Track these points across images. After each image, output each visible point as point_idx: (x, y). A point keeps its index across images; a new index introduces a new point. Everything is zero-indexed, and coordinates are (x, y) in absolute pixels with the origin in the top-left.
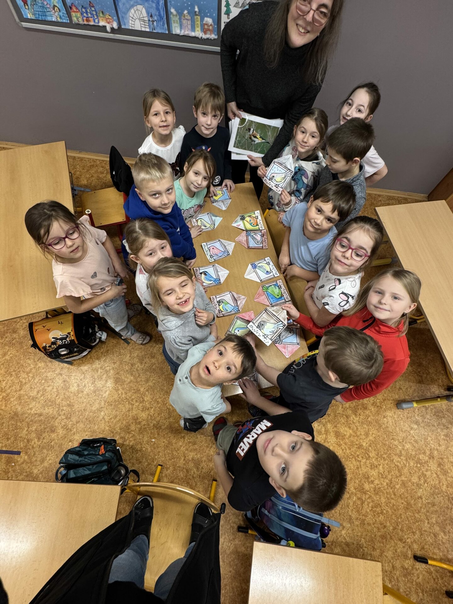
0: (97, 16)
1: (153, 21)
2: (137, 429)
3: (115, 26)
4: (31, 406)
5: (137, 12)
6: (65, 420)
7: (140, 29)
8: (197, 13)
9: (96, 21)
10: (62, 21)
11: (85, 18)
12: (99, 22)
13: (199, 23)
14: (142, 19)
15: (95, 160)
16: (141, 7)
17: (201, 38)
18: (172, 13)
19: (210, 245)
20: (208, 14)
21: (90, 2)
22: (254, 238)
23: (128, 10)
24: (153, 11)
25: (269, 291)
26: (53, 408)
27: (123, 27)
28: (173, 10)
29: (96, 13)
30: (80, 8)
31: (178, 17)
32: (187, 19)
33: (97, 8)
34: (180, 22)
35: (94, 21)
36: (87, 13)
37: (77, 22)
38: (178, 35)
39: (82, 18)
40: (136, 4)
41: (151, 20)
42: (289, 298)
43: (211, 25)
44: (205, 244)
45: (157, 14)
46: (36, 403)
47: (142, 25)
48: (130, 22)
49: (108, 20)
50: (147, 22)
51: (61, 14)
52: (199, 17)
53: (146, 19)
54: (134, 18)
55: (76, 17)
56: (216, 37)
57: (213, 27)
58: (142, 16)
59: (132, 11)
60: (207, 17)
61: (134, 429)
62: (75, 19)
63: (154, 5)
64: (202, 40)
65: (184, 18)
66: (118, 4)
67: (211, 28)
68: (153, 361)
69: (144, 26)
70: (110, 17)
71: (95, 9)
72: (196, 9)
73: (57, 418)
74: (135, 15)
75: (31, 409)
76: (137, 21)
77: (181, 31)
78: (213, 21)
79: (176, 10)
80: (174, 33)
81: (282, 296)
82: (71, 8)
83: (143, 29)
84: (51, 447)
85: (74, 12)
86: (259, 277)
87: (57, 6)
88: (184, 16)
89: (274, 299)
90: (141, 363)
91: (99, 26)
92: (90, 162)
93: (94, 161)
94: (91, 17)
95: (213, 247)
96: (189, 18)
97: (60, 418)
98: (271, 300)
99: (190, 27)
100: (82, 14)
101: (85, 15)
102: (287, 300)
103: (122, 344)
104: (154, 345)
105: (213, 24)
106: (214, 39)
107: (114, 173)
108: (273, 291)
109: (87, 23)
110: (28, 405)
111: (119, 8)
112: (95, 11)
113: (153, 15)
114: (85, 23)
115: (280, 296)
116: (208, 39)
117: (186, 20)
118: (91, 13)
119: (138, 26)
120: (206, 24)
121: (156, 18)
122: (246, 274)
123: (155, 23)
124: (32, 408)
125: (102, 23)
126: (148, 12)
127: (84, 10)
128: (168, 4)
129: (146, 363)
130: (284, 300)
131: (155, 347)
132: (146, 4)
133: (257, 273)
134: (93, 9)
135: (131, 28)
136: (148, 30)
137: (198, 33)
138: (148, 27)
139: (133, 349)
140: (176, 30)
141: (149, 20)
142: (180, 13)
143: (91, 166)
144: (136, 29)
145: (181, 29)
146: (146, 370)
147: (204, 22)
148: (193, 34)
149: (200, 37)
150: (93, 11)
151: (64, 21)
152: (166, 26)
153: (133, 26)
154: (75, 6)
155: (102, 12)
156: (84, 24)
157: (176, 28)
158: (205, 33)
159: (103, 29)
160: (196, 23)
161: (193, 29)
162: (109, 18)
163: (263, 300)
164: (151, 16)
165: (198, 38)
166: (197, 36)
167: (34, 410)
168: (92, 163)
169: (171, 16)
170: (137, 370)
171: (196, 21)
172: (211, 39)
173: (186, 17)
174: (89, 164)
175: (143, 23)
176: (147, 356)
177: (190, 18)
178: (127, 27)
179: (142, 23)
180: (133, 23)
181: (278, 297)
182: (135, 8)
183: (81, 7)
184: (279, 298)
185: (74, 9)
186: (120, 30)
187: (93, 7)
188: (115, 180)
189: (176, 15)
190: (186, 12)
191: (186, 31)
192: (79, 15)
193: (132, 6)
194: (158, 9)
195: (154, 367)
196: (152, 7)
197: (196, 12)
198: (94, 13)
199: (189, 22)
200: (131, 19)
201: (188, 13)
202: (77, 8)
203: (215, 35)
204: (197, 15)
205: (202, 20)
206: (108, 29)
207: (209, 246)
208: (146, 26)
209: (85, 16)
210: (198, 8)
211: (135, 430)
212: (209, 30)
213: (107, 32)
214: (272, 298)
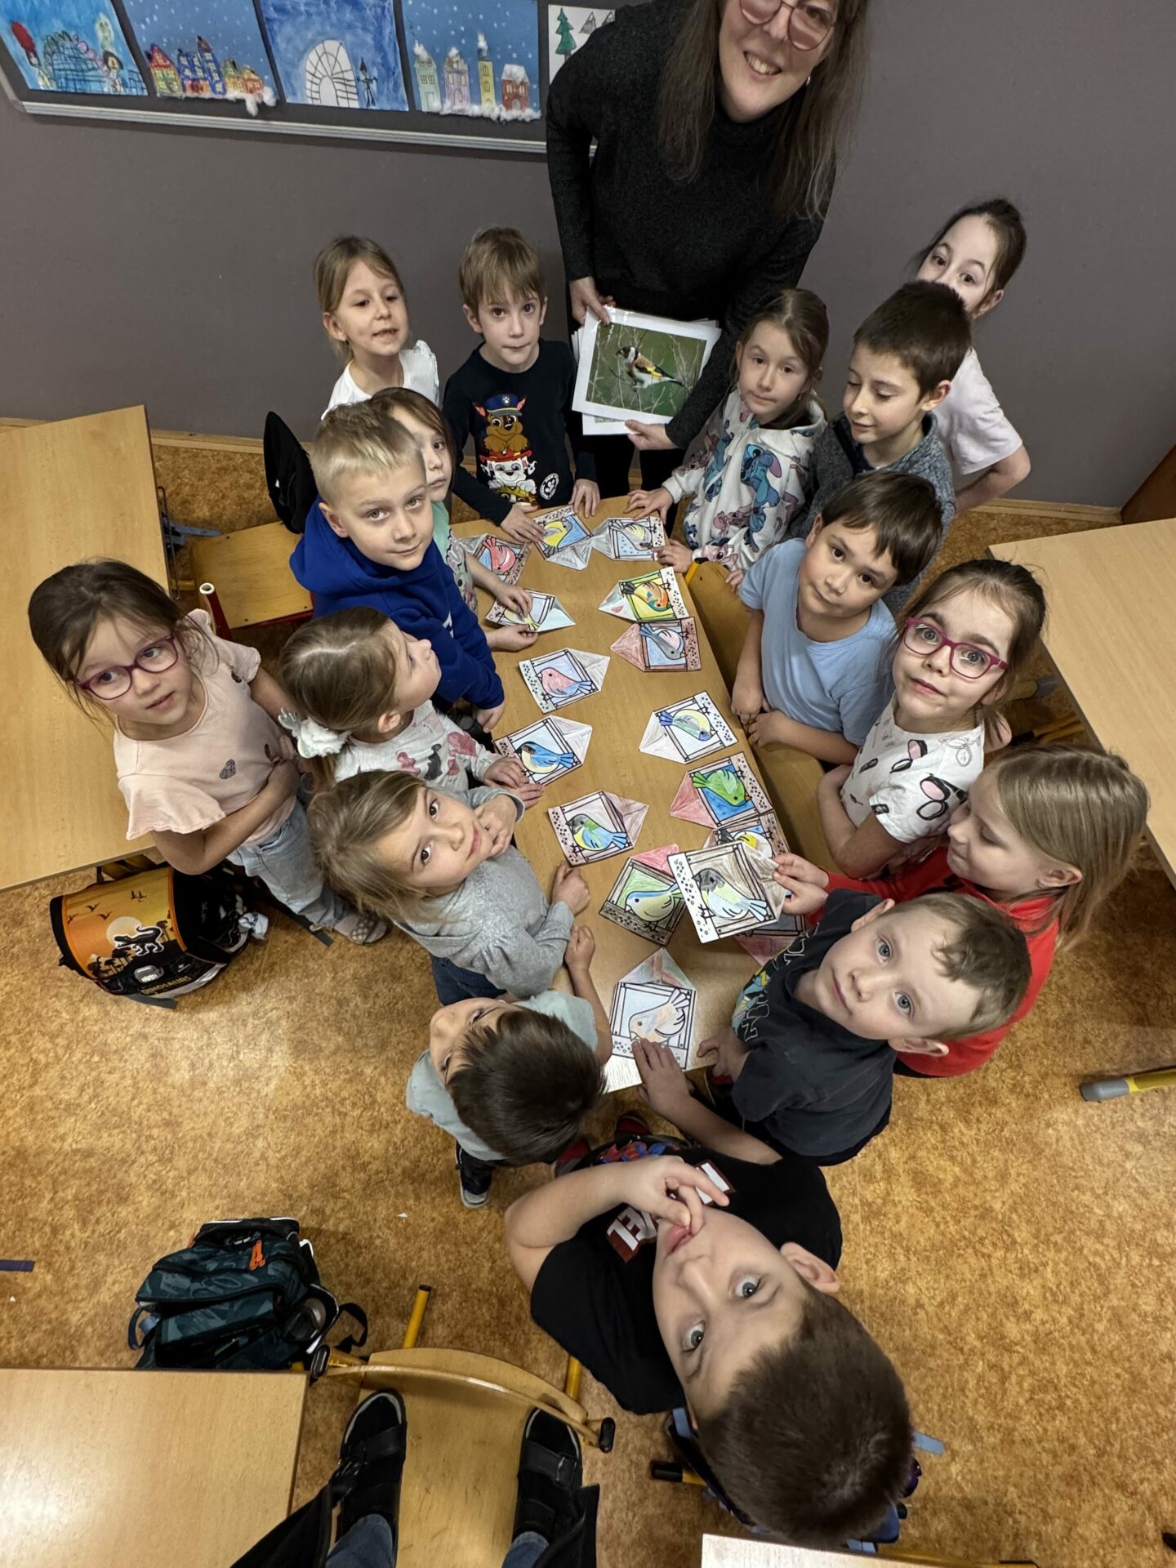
0: (220, 74)
1: (368, 81)
2: (358, 1186)
3: (269, 97)
4: (61, 1131)
5: (324, 59)
6: (158, 1167)
7: (335, 105)
8: (485, 54)
9: (219, 87)
10: (128, 92)
11: (188, 83)
12: (225, 91)
13: (490, 80)
14: (341, 76)
15: (232, 455)
16: (334, 43)
17: (499, 118)
18: (417, 57)
19: (542, 667)
20: (515, 55)
21: (200, 38)
22: (661, 643)
23: (302, 54)
24: (368, 55)
25: (711, 786)
26: (124, 1132)
27: (289, 100)
28: (419, 49)
29: (218, 66)
30: (174, 56)
31: (434, 66)
32: (459, 72)
33: (220, 54)
34: (441, 79)
35: (214, 89)
36: (192, 68)
37: (167, 92)
38: (436, 114)
39: (179, 81)
40: (320, 38)
41: (362, 77)
42: (767, 803)
43: (522, 83)
44: (527, 662)
45: (379, 60)
46: (76, 1121)
47: (339, 93)
48: (308, 85)
49: (250, 85)
50: (353, 83)
51: (125, 73)
52: (489, 65)
53: (350, 76)
54: (317, 74)
55: (166, 80)
56: (537, 115)
57: (529, 90)
58: (337, 69)
59: (312, 57)
60: (512, 61)
61: (350, 1185)
62: (161, 86)
63: (369, 39)
64: (501, 123)
65: (449, 69)
66: (273, 39)
67: (522, 90)
68: (399, 988)
69: (345, 95)
70: (253, 76)
71: (213, 55)
72: (482, 44)
73: (134, 1162)
74: (320, 67)
75: (63, 1138)
76: (327, 80)
77: (443, 102)
78: (528, 73)
79: (427, 49)
80: (425, 109)
81: (748, 798)
82: (150, 57)
83: (344, 104)
84: (118, 1246)
85: (159, 66)
86: (680, 749)
87: (115, 53)
88: (451, 63)
89: (725, 809)
90: (366, 997)
91: (226, 101)
92: (219, 461)
93: (229, 456)
94: (205, 79)
95: (549, 671)
96: (463, 66)
97: (142, 1159)
98: (718, 811)
99: (465, 90)
100: (179, 72)
101: (188, 72)
102: (762, 810)
103: (310, 946)
104: (400, 945)
105: (527, 80)
106: (533, 121)
107: (277, 484)
108: (721, 786)
109: (195, 95)
110: (55, 1126)
111: (278, 50)
112: (215, 61)
113: (368, 65)
114: (190, 94)
115: (741, 799)
116: (515, 121)
117: (455, 75)
118: (203, 68)
119: (328, 95)
120: (510, 82)
121: (375, 73)
122: (643, 743)
123: (374, 86)
124: (65, 1134)
125: (233, 94)
126: (353, 59)
127: (184, 61)
128: (407, 33)
129: (377, 995)
130: (753, 811)
131: (402, 949)
132: (349, 37)
133: (674, 739)
134: (208, 56)
135: (310, 102)
136: (355, 105)
137: (489, 107)
138: (356, 97)
139: (341, 957)
140: (431, 101)
141: (358, 79)
142: (439, 57)
143: (219, 469)
144: (324, 103)
145: (443, 96)
146: (379, 1017)
147: (504, 77)
148: (475, 110)
149: (494, 116)
150: (208, 62)
151: (134, 92)
152: (402, 91)
153: (316, 95)
154: (160, 51)
155: (234, 64)
156: (187, 99)
157: (431, 96)
158: (508, 106)
159: (237, 108)
160: (483, 79)
161: (476, 98)
162: (250, 80)
163: (695, 811)
164: (363, 68)
165: (488, 119)
166: (487, 113)
167: (70, 1140)
168: (224, 463)
169: (416, 65)
170: (354, 1016)
171: (481, 73)
172: (524, 121)
173: (455, 66)
174: (214, 466)
175: (342, 87)
176: (380, 976)
177: (466, 68)
178: (299, 100)
179: (338, 86)
180: (315, 88)
181: (735, 803)
182: (319, 48)
183: (177, 52)
184: (739, 806)
185: (158, 57)
186: (281, 110)
187: (208, 51)
188: (282, 503)
189: (429, 62)
190: (454, 52)
191: (457, 101)
192: (171, 74)
193: (311, 44)
194: (379, 47)
195: (399, 1006)
196: (363, 44)
197: (480, 51)
198: (212, 66)
199: (465, 79)
200: (309, 77)
201: (461, 54)
202: (166, 57)
203: (535, 109)
204: (483, 59)
205: (498, 71)
206: (251, 108)
207: (538, 669)
208: (350, 96)
209: (188, 77)
210: (486, 39)
211: (353, 1186)
212: (517, 96)
213: (248, 116)
214: (719, 806)
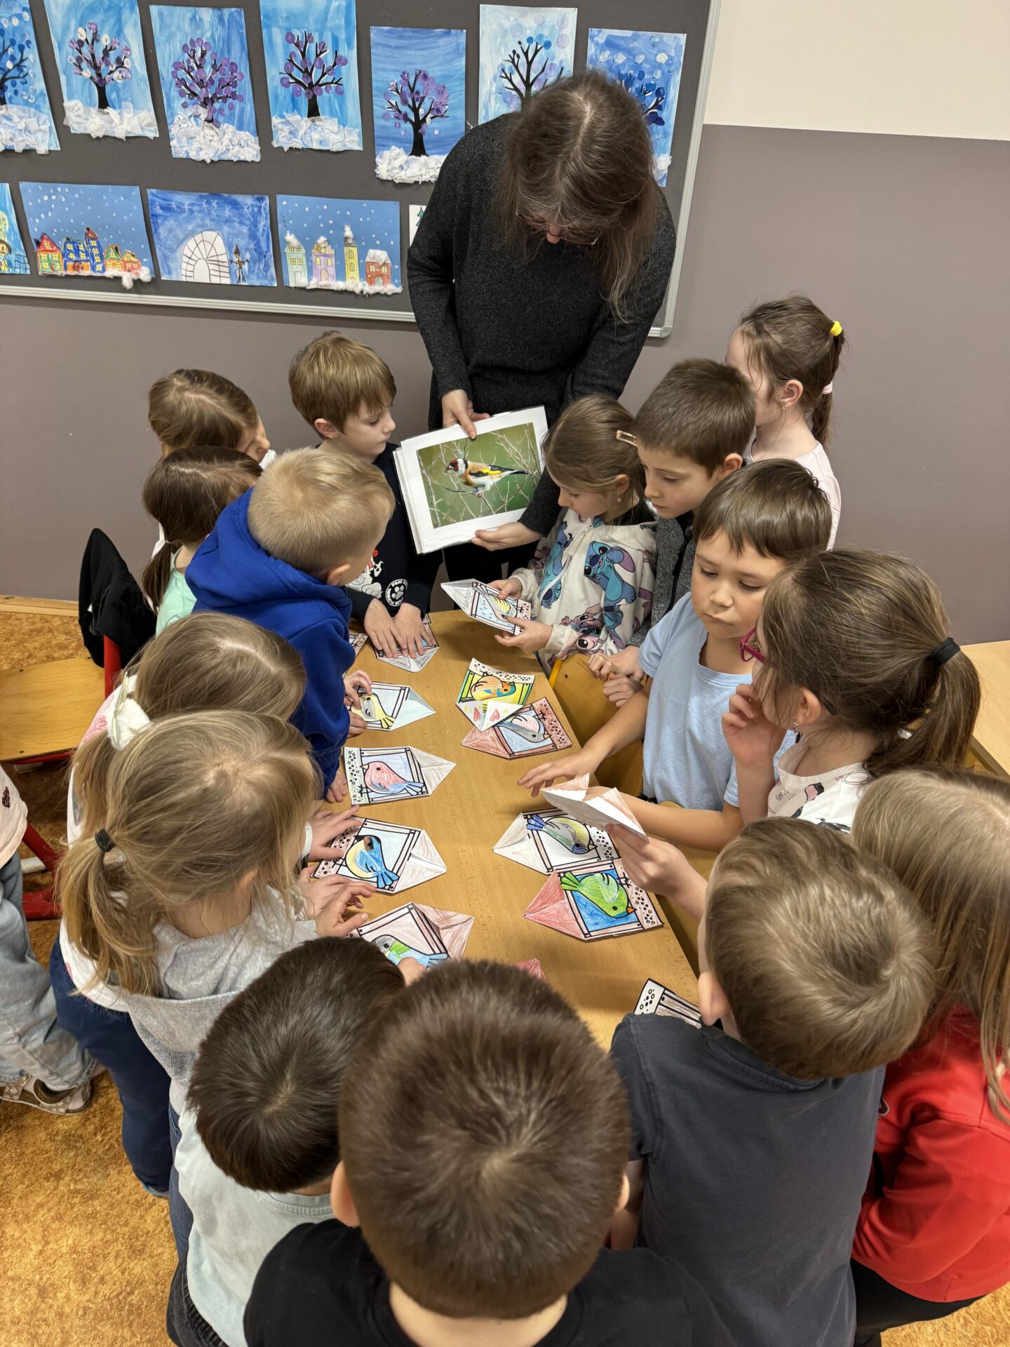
0: (102, 257)
1: (241, 263)
3: (145, 274)
5: (201, 246)
7: (207, 281)
8: (350, 241)
9: (99, 267)
10: (11, 271)
11: (70, 264)
12: (104, 270)
13: (355, 261)
14: (215, 258)
16: (213, 234)
17: (362, 292)
18: (287, 243)
21: (88, 229)
22: (517, 730)
25: (584, 890)
28: (290, 238)
29: (101, 251)
31: (303, 251)
32: (325, 256)
34: (309, 260)
35: (93, 268)
36: (77, 251)
37: (49, 271)
38: (303, 289)
39: (63, 263)
41: (236, 260)
42: (655, 919)
43: (384, 264)
44: (356, 750)
47: (212, 272)
48: (184, 266)
49: (129, 265)
50: (227, 264)
51: (13, 257)
52: (355, 250)
53: (225, 258)
54: (193, 257)
55: (49, 262)
56: (399, 290)
57: (392, 269)
58: (213, 253)
59: (191, 243)
60: (376, 247)
62: (44, 268)
64: (364, 296)
65: (317, 253)
67: (384, 270)
69: (217, 274)
70: (133, 259)
71: (98, 243)
72: (348, 232)
74: (197, 252)
76: (202, 264)
77: (309, 279)
78: (390, 257)
80: (292, 284)
81: (630, 910)
82: (38, 243)
83: (216, 280)
85: (46, 251)
86: (544, 857)
87: (6, 240)
88: (319, 248)
89: (599, 919)
91: (104, 278)
94: (87, 261)
95: (378, 765)
96: (330, 251)
98: (588, 920)
99: (332, 270)
100: (65, 255)
101: (72, 256)
102: (647, 926)
105: (389, 262)
106: (395, 294)
107: (90, 609)
108: (597, 892)
109: (75, 273)
112: (99, 246)
113: (242, 251)
114: (71, 272)
115: (622, 910)
116: (378, 294)
117: (322, 258)
118: (86, 252)
119: (202, 274)
120: (373, 263)
122: (499, 844)
123: (246, 267)
125: (110, 272)
127: (70, 247)
130: (635, 925)
133: (539, 845)
134: (93, 243)
135: (184, 279)
136: (227, 281)
137: (354, 283)
138: (228, 275)
140: (298, 277)
141: (231, 261)
144: (197, 280)
145: (310, 273)
147: (368, 259)
148: (340, 285)
149: (357, 291)
150: (92, 247)
151: (18, 271)
152: (273, 270)
153: (189, 274)
154: (49, 239)
155: (116, 249)
156: (67, 276)
157: (298, 275)
158: (371, 282)
159: (115, 283)
160: (348, 262)
162: (131, 262)
163: (559, 914)
164: (237, 252)
165: (352, 293)
166: (350, 288)
169: (287, 250)
171: (346, 257)
172: (385, 294)
173: (323, 251)
175: (216, 268)
177: (333, 252)
179: (212, 267)
180: (190, 268)
181: (613, 913)
182: (198, 237)
183: (65, 240)
184: (617, 918)
185: (47, 245)
186: (156, 285)
187: (94, 239)
189: (298, 248)
190: (322, 239)
191: (323, 278)
192: (56, 256)
197: (346, 238)
198: (96, 251)
199: (331, 261)
200: (185, 259)
201: (329, 242)
202: (53, 244)
203: (397, 285)
204: (349, 245)
206: (127, 282)
208: (222, 274)
209: (71, 260)
210: (352, 229)
212: (381, 275)
213: (124, 290)
214: (591, 915)
